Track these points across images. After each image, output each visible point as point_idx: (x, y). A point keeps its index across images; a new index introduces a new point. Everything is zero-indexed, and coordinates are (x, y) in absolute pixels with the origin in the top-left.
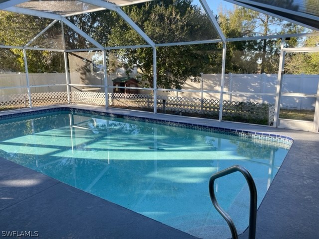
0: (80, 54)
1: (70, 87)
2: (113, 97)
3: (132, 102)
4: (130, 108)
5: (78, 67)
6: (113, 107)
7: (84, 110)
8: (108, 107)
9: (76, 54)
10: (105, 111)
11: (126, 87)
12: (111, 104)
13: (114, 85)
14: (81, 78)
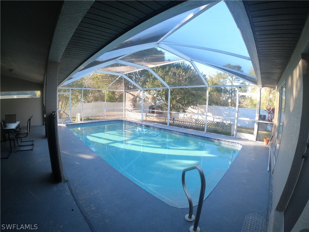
0: (131, 92)
1: (125, 109)
2: (147, 116)
3: (156, 119)
4: (155, 122)
5: (130, 99)
6: (146, 121)
7: (130, 122)
8: (143, 121)
9: (129, 92)
10: (141, 123)
11: (156, 111)
12: (145, 119)
13: (149, 109)
14: (131, 105)
